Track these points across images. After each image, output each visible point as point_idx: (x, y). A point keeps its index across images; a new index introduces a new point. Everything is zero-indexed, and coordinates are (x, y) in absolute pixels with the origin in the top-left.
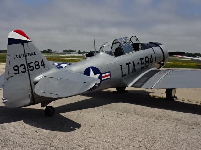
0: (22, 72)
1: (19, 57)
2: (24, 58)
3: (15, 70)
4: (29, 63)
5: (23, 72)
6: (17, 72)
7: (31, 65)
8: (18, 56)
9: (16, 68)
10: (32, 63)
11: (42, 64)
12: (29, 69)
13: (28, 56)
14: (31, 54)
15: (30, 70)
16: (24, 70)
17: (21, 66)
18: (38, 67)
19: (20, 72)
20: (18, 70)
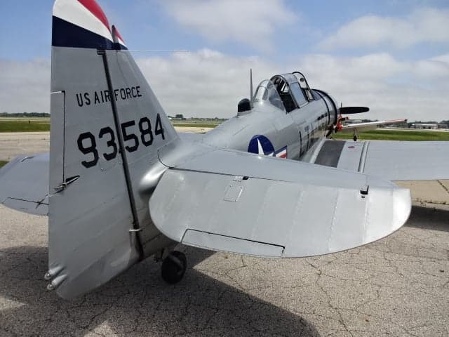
0: (105, 155)
1: (92, 100)
2: (109, 104)
3: (85, 151)
4: (125, 125)
5: (109, 157)
6: (90, 157)
7: (129, 130)
8: (92, 97)
9: (87, 143)
10: (132, 123)
11: (159, 128)
12: (126, 144)
13: (119, 97)
14: (128, 93)
15: (127, 148)
16: (110, 150)
17: (101, 136)
18: (149, 139)
19: (101, 157)
20: (93, 149)
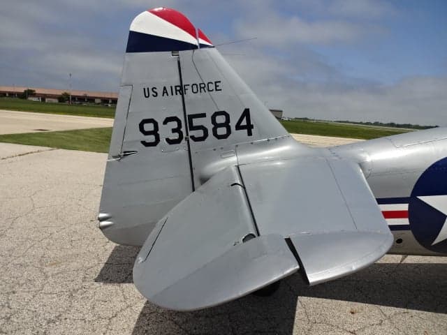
0: (168, 140)
2: (179, 96)
3: (146, 133)
4: (192, 117)
5: (170, 142)
6: (151, 138)
7: (196, 122)
8: (160, 91)
9: (149, 127)
10: (203, 115)
11: (244, 123)
12: (191, 133)
13: (189, 91)
14: (202, 87)
15: (192, 137)
16: (176, 136)
17: (165, 123)
18: (225, 133)
19: (163, 141)
20: (155, 132)
